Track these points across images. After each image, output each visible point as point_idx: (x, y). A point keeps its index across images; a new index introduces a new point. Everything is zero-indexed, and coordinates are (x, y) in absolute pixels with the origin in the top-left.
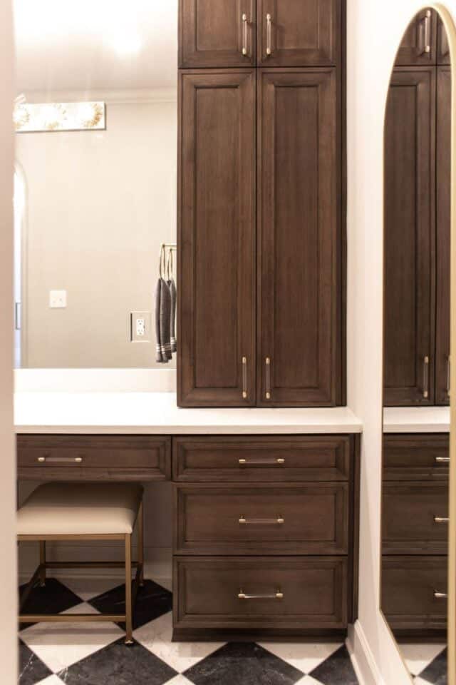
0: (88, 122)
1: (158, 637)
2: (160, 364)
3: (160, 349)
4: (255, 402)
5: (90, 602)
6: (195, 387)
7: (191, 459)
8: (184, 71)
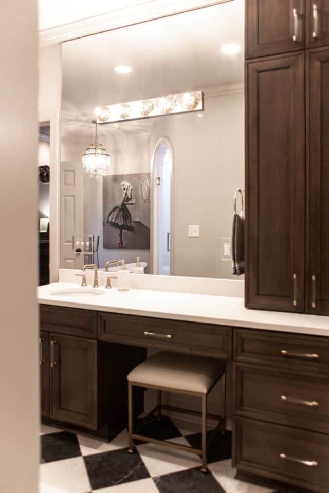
0: (191, 106)
1: (225, 473)
2: (236, 276)
3: (235, 265)
4: (303, 309)
5: (187, 437)
6: (258, 294)
7: (247, 347)
8: (249, 61)
